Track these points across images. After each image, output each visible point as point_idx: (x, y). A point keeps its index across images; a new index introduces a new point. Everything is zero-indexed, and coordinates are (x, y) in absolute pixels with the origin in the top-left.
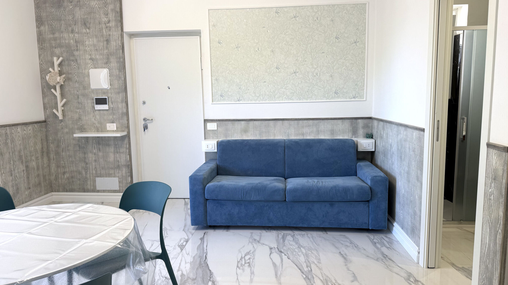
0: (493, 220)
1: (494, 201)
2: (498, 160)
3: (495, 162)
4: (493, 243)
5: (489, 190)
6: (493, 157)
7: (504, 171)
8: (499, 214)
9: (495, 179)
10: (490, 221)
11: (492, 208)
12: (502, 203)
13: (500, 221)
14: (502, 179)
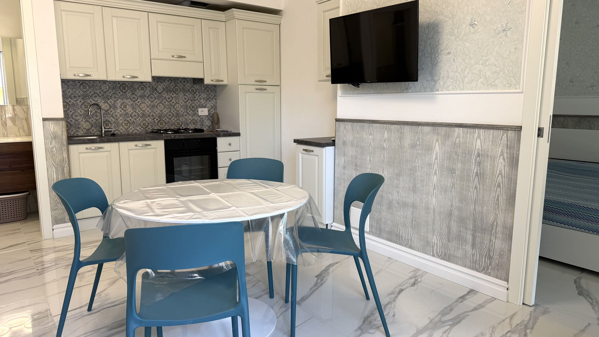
0: (58, 162)
1: (56, 151)
2: (55, 126)
3: (53, 129)
4: (61, 175)
5: (50, 146)
6: (50, 126)
7: (63, 131)
8: (63, 156)
9: (55, 138)
10: (55, 164)
11: (56, 155)
12: (65, 150)
13: (65, 160)
14: (62, 136)
